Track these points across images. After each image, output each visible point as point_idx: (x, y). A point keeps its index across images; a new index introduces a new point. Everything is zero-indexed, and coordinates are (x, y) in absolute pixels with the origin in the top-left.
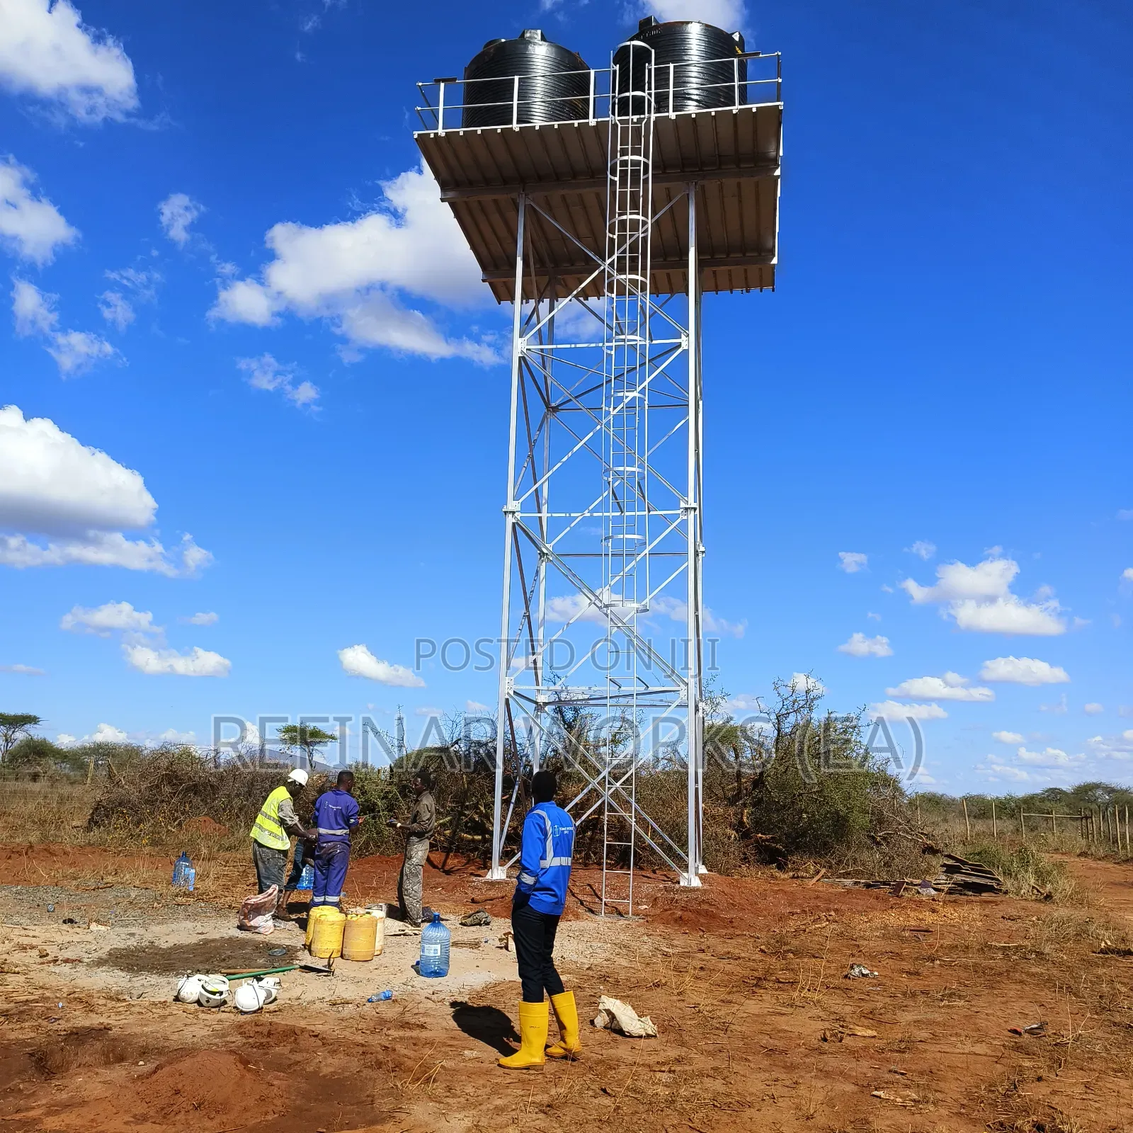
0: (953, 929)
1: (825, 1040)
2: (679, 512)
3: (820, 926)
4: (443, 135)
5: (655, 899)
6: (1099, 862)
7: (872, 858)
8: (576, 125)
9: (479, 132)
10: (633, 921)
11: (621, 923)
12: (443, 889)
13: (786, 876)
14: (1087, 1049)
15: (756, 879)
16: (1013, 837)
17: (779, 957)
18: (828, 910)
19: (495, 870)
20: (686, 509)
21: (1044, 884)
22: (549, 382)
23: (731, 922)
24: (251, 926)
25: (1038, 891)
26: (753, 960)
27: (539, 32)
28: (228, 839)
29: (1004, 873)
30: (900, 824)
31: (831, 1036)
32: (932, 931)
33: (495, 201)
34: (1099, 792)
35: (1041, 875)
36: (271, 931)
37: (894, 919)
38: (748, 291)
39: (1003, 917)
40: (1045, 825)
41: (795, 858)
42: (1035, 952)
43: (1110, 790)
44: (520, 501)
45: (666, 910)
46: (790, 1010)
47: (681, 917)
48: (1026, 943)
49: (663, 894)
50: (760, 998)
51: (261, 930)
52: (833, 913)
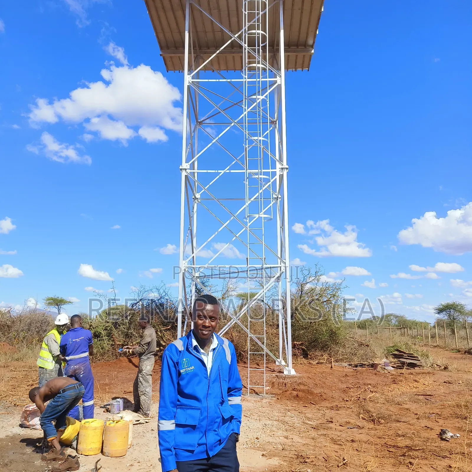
13: (315, 363)
18: (366, 384)
20: (282, 169)
28: (17, 354)
38: (296, 71)
39: (446, 382)
44: (190, 163)
49: (276, 380)
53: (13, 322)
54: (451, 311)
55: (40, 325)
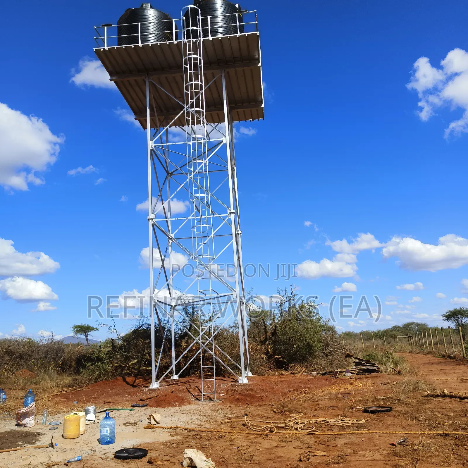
0: (360, 391)
1: (301, 460)
2: (227, 215)
3: (301, 396)
4: (107, 49)
5: (227, 391)
6: (417, 355)
7: (324, 362)
8: (168, 44)
9: (124, 48)
10: (216, 402)
11: (210, 404)
12: (129, 395)
13: (288, 373)
14: (428, 451)
15: (274, 376)
16: (382, 347)
17: (282, 414)
18: (305, 388)
19: (153, 384)
20: (230, 213)
21: (397, 366)
22: (167, 163)
23: (262, 398)
24: (22, 424)
25: (395, 370)
26: (270, 417)
27: (149, 4)
28: (35, 378)
29: (380, 363)
30: (335, 346)
31: (304, 458)
32: (351, 394)
33: (135, 80)
34: (414, 326)
35: (396, 363)
36: (33, 425)
37: (335, 389)
38: (253, 120)
39: (381, 384)
40: (393, 341)
41: (292, 365)
42: (397, 399)
43: (418, 325)
44: (155, 214)
45: (232, 396)
46: (285, 444)
47: (238, 399)
48: (393, 395)
49: (231, 388)
50: (270, 439)
51: (28, 425)
52: (307, 389)
53: (33, 351)
54: (459, 317)
55: (56, 353)
